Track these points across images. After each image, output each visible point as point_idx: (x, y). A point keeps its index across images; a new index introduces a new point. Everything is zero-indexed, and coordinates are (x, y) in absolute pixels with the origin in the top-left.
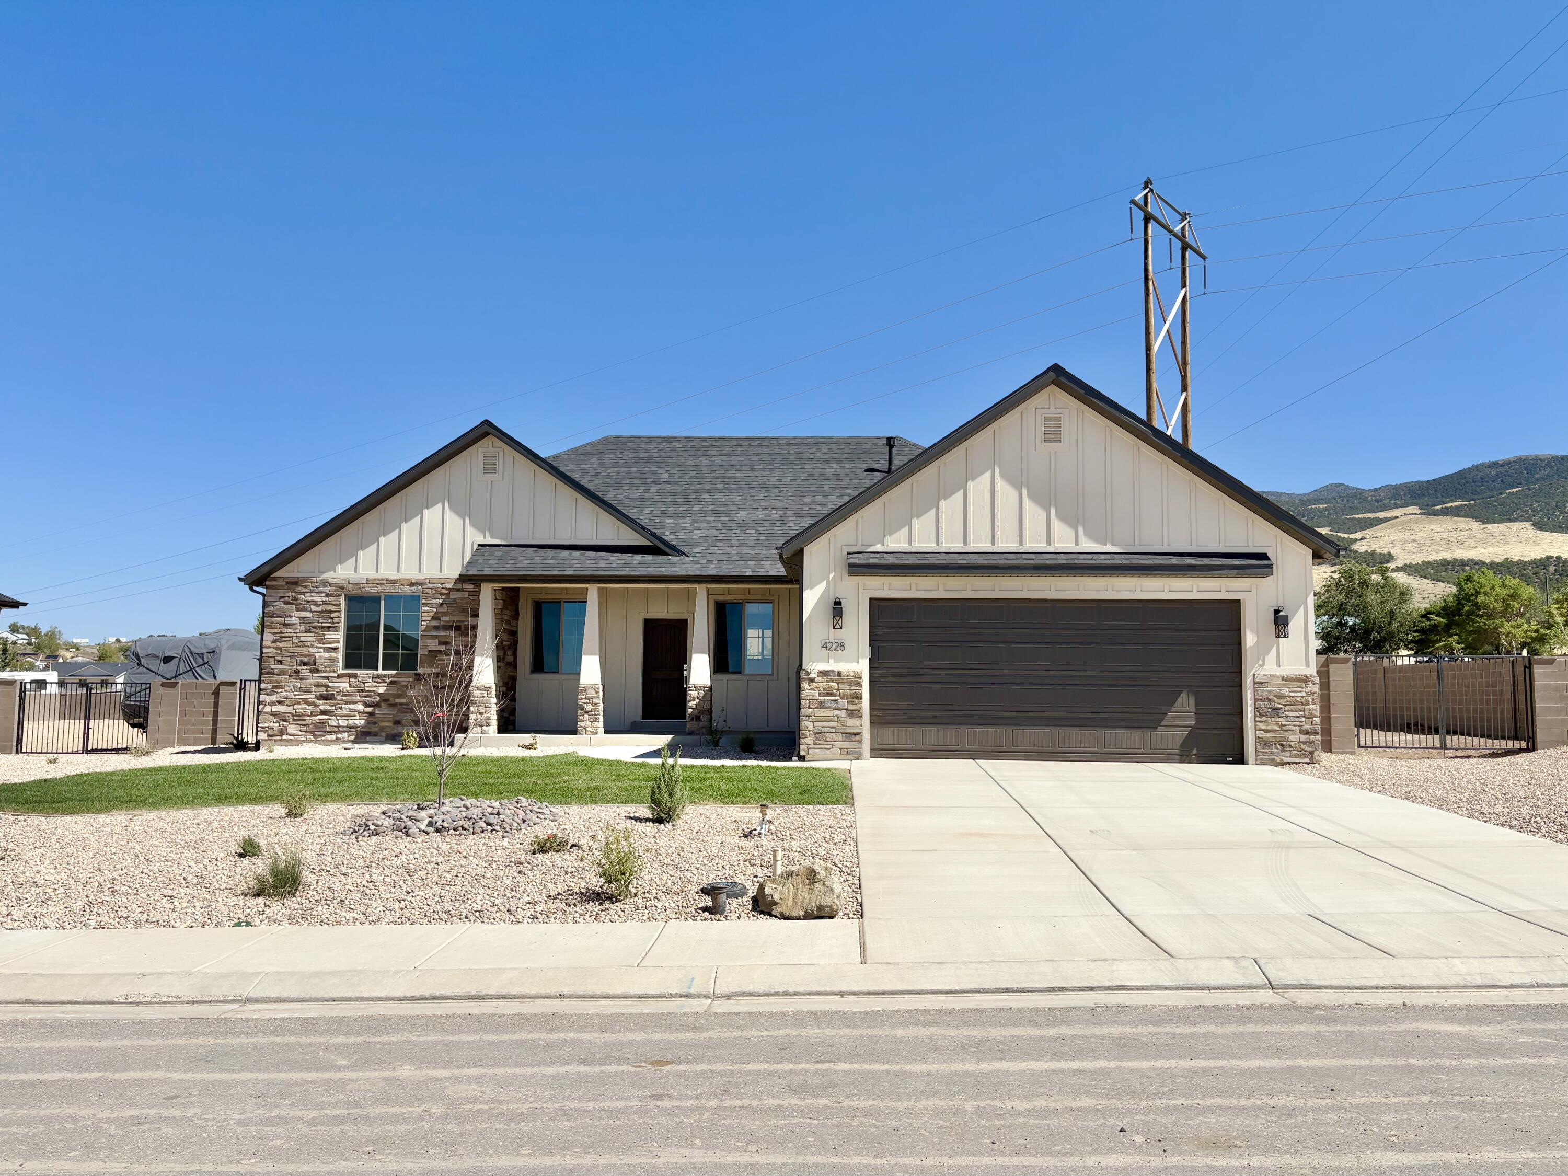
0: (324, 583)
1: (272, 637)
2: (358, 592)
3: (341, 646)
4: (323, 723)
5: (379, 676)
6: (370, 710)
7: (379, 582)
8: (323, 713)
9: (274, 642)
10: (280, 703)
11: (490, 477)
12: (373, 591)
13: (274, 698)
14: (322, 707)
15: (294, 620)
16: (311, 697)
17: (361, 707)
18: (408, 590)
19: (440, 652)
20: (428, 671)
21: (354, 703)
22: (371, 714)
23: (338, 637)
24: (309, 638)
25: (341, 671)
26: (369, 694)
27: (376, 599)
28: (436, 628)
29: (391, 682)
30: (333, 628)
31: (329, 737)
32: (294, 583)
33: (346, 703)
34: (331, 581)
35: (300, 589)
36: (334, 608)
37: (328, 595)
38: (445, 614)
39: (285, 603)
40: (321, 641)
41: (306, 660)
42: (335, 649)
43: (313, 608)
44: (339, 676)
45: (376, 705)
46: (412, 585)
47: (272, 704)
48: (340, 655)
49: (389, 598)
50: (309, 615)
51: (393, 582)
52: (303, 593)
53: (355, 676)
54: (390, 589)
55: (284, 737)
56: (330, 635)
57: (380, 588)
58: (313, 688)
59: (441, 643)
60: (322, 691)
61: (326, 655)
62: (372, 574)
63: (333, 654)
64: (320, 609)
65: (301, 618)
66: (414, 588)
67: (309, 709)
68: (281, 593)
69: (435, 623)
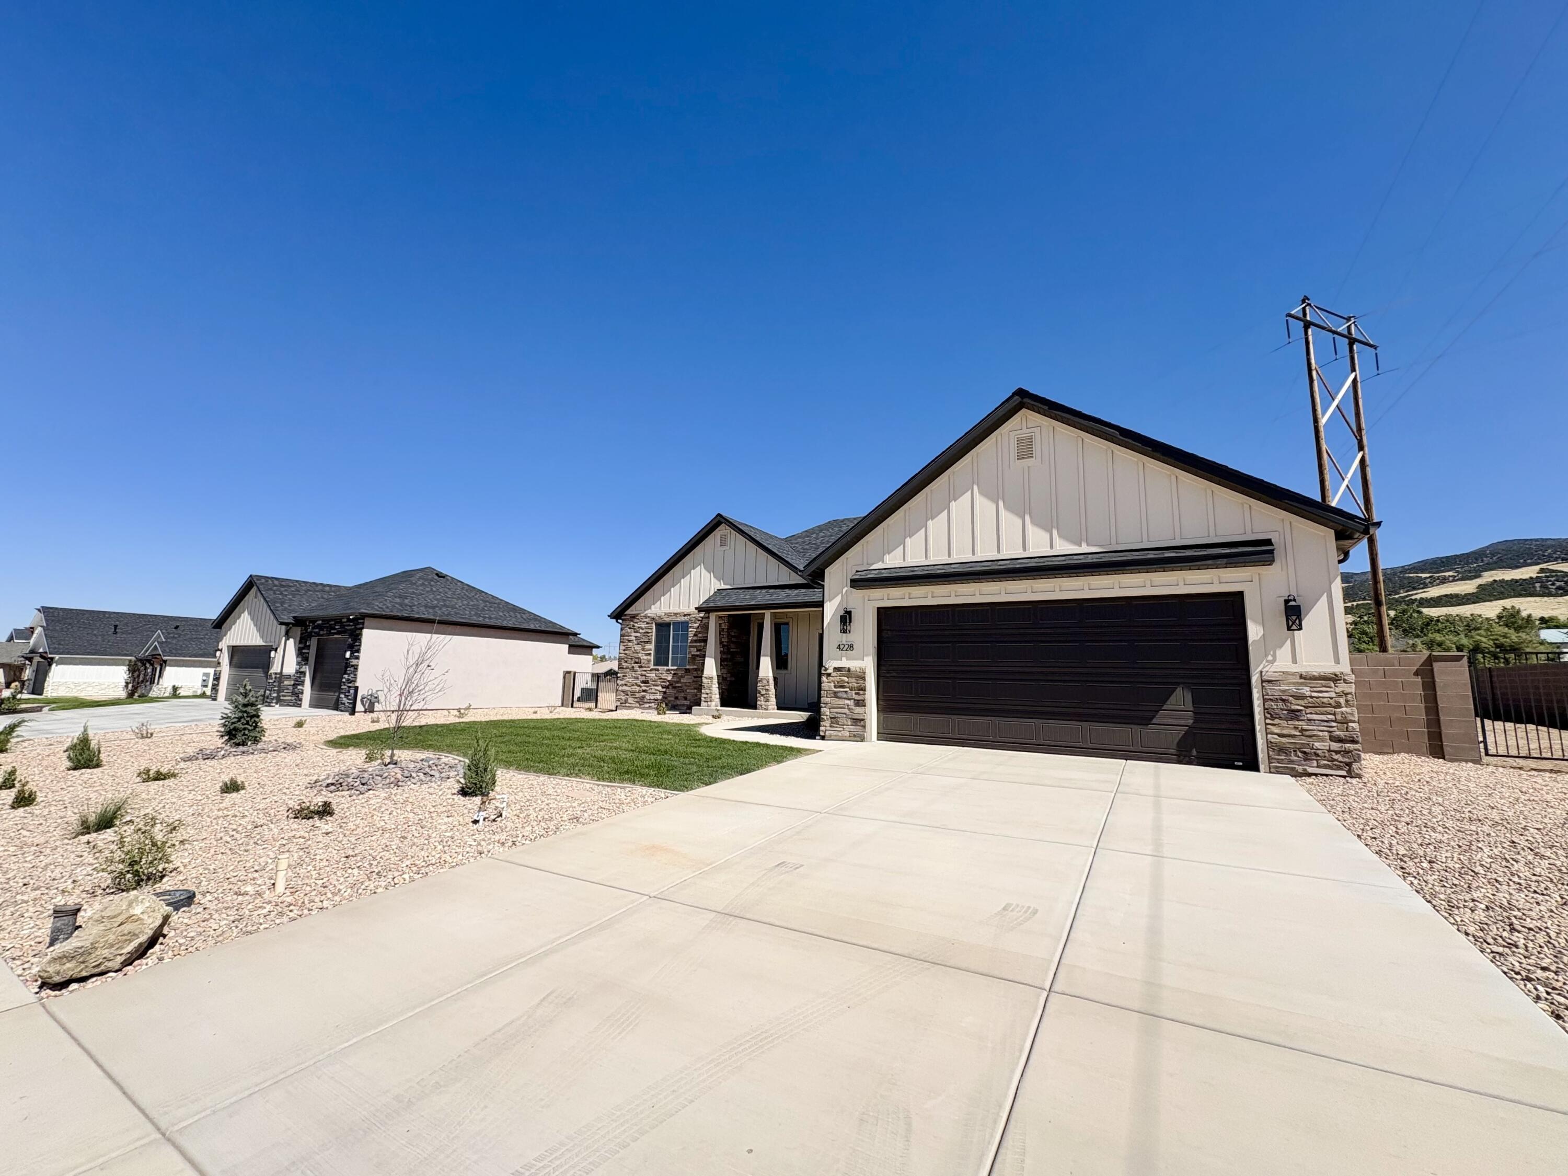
0: (646, 617)
1: (624, 648)
2: (660, 621)
3: (652, 652)
4: (643, 697)
5: (668, 670)
6: (664, 690)
7: (669, 615)
8: (644, 691)
9: (624, 650)
10: (626, 685)
11: (723, 548)
12: (667, 620)
13: (623, 682)
14: (644, 688)
15: (633, 638)
16: (638, 682)
17: (660, 688)
18: (683, 619)
19: (697, 656)
20: (691, 667)
21: (657, 685)
22: (665, 693)
23: (651, 647)
24: (638, 648)
25: (652, 667)
26: (664, 680)
27: (668, 625)
28: (696, 641)
29: (675, 674)
30: (649, 642)
31: (647, 705)
32: (633, 617)
33: (654, 685)
34: (649, 615)
35: (636, 620)
36: (649, 631)
37: (647, 623)
38: (700, 632)
39: (630, 628)
40: (643, 650)
41: (637, 660)
42: (650, 654)
43: (641, 631)
44: (652, 670)
45: (667, 687)
46: (685, 615)
47: (622, 685)
48: (652, 658)
49: (674, 623)
50: (639, 635)
51: (676, 614)
52: (637, 623)
53: (658, 670)
54: (674, 619)
55: (627, 705)
56: (648, 646)
57: (670, 618)
58: (640, 677)
59: (698, 650)
60: (643, 678)
61: (645, 658)
62: (667, 611)
63: (649, 657)
64: (644, 631)
65: (636, 637)
66: (686, 617)
67: (638, 689)
68: (627, 623)
69: (695, 638)
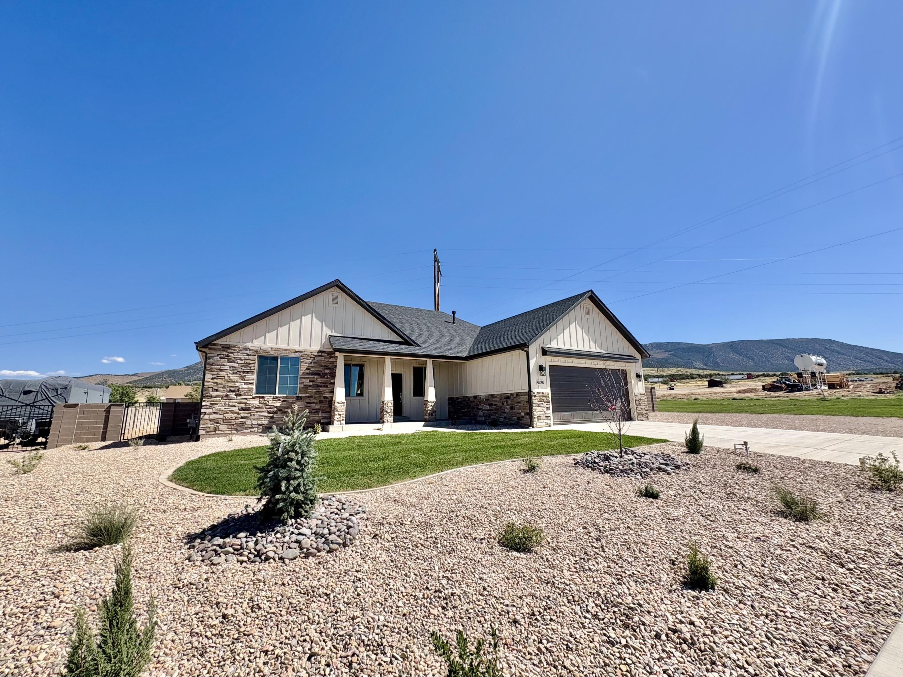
0: (246, 348)
1: (211, 376)
2: (266, 354)
3: (255, 382)
4: (242, 423)
5: (277, 398)
6: (271, 415)
7: (278, 350)
8: (242, 418)
9: (213, 379)
10: (215, 413)
11: (334, 305)
12: (275, 354)
13: (211, 410)
14: (243, 415)
15: (226, 367)
16: (236, 410)
17: (266, 414)
18: (293, 355)
19: (310, 386)
20: (304, 395)
21: (262, 412)
22: (272, 418)
23: (253, 377)
24: (235, 377)
25: (254, 395)
26: (271, 407)
27: (275, 359)
28: (308, 374)
29: (284, 401)
30: (251, 372)
31: (246, 431)
32: (227, 348)
33: (257, 412)
34: (250, 348)
35: (231, 351)
36: (251, 362)
37: (248, 355)
38: (313, 367)
39: (221, 358)
40: (243, 379)
41: (233, 389)
42: (251, 383)
43: (239, 361)
44: (253, 398)
45: (275, 413)
46: (296, 352)
47: (210, 414)
48: (254, 387)
49: (282, 358)
50: (236, 365)
51: (285, 350)
52: (233, 353)
53: (263, 398)
54: (284, 354)
55: (217, 432)
56: (248, 376)
57: (279, 353)
58: (237, 404)
59: (310, 381)
60: (243, 406)
61: (246, 386)
62: (274, 346)
63: (250, 386)
64: (243, 362)
65: (230, 366)
66: (297, 354)
67: (234, 416)
68: (219, 352)
69: (308, 371)
